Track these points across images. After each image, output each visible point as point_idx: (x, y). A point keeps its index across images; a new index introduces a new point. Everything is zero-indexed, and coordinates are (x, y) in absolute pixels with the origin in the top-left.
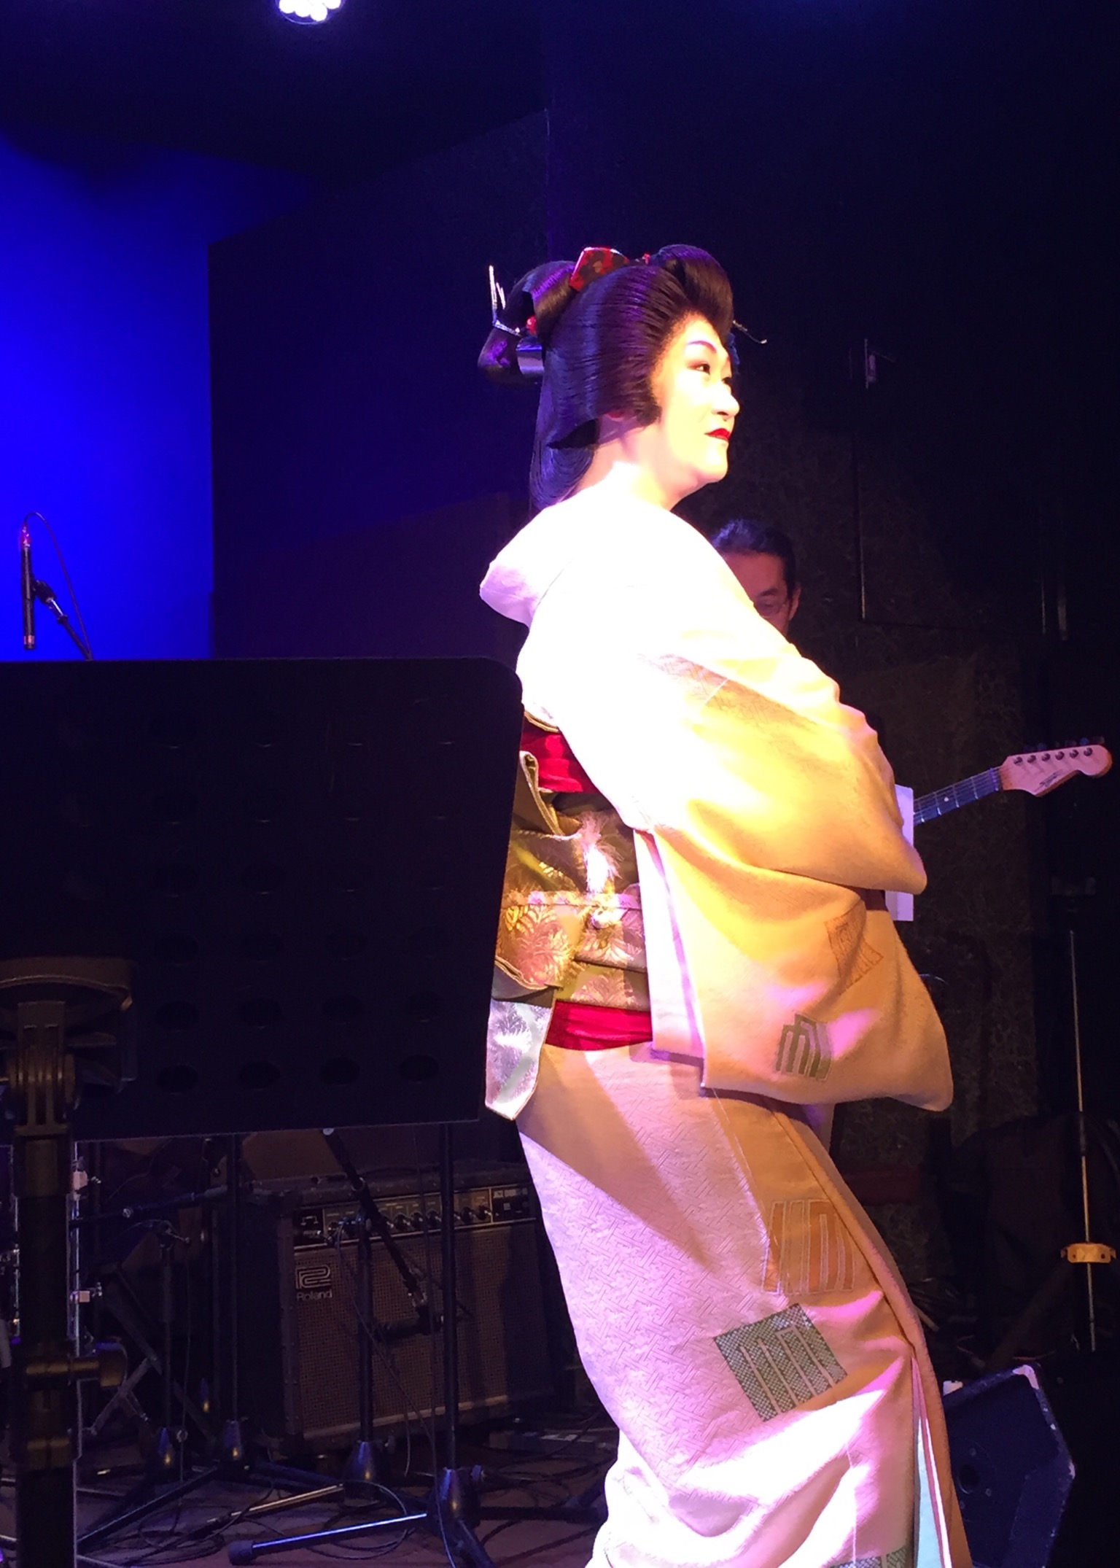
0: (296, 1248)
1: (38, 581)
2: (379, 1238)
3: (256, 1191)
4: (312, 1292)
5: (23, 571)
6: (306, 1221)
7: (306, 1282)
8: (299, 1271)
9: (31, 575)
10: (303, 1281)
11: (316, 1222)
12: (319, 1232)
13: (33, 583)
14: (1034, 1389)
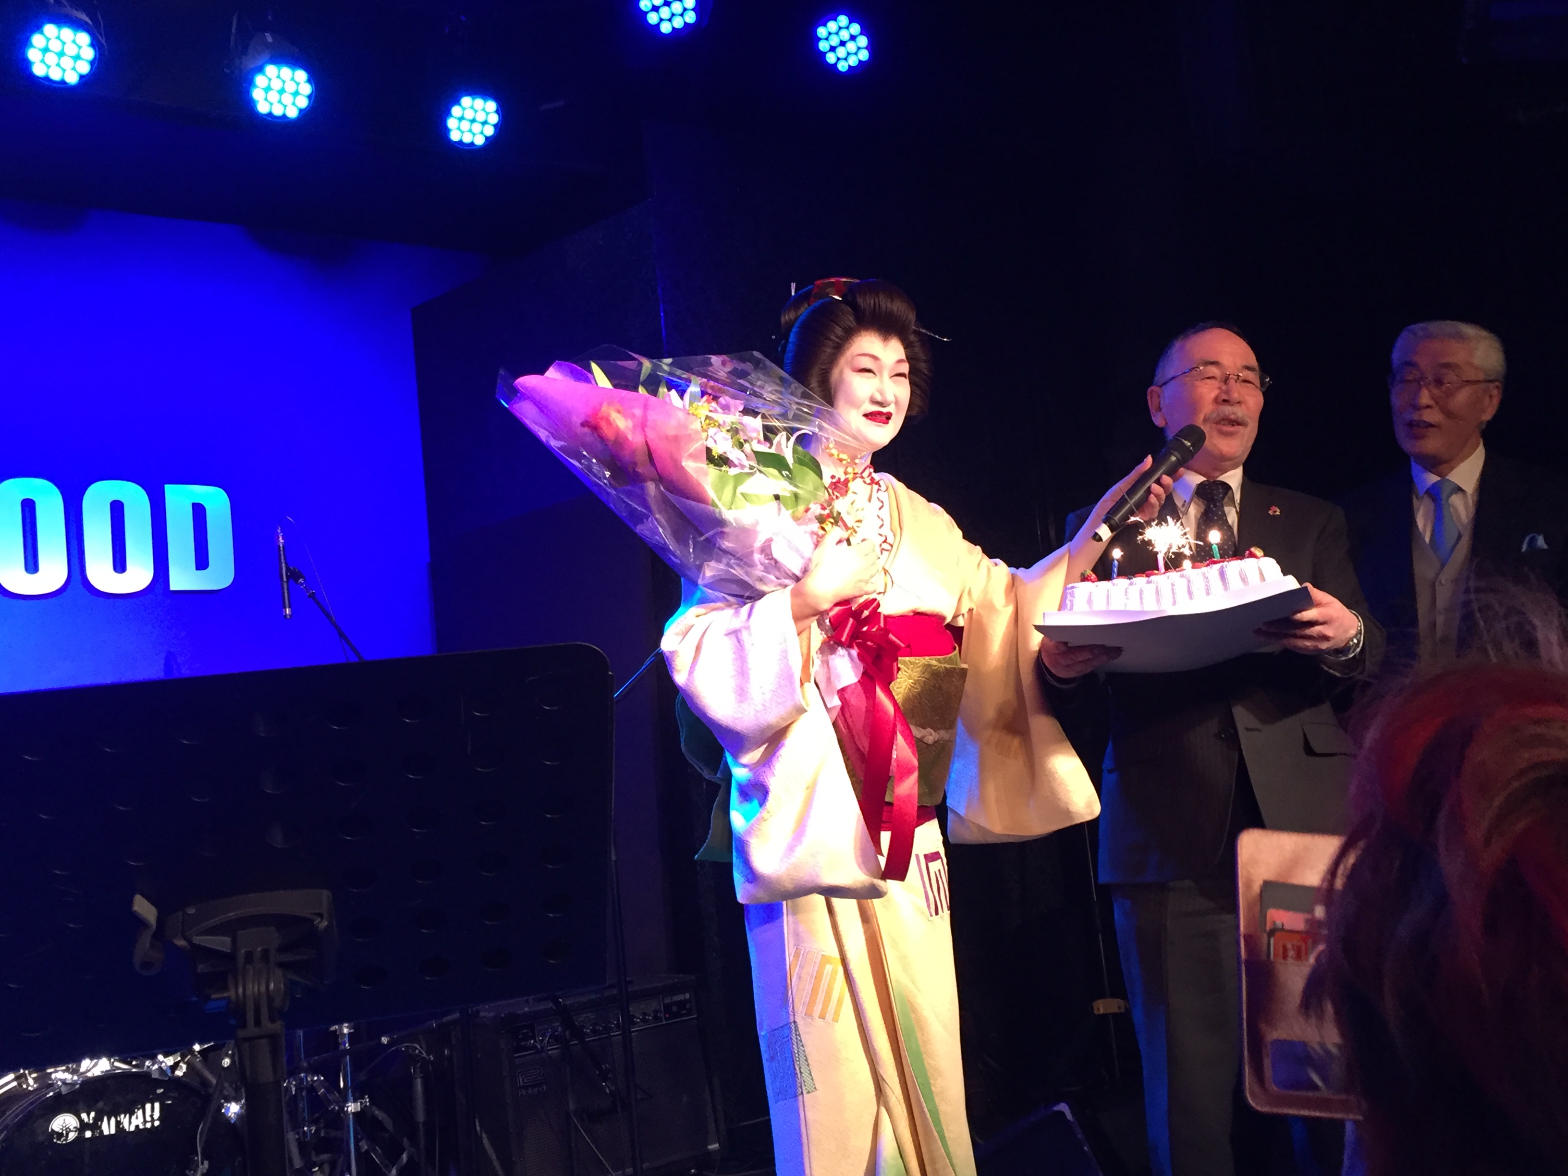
0: (515, 1055)
1: (291, 568)
2: (576, 1042)
3: (482, 1014)
4: (530, 1088)
5: (280, 560)
6: (523, 1034)
7: (525, 1081)
8: (519, 1073)
9: (286, 564)
10: (523, 1081)
11: (530, 1034)
12: (532, 1042)
13: (288, 569)
14: (1069, 1121)
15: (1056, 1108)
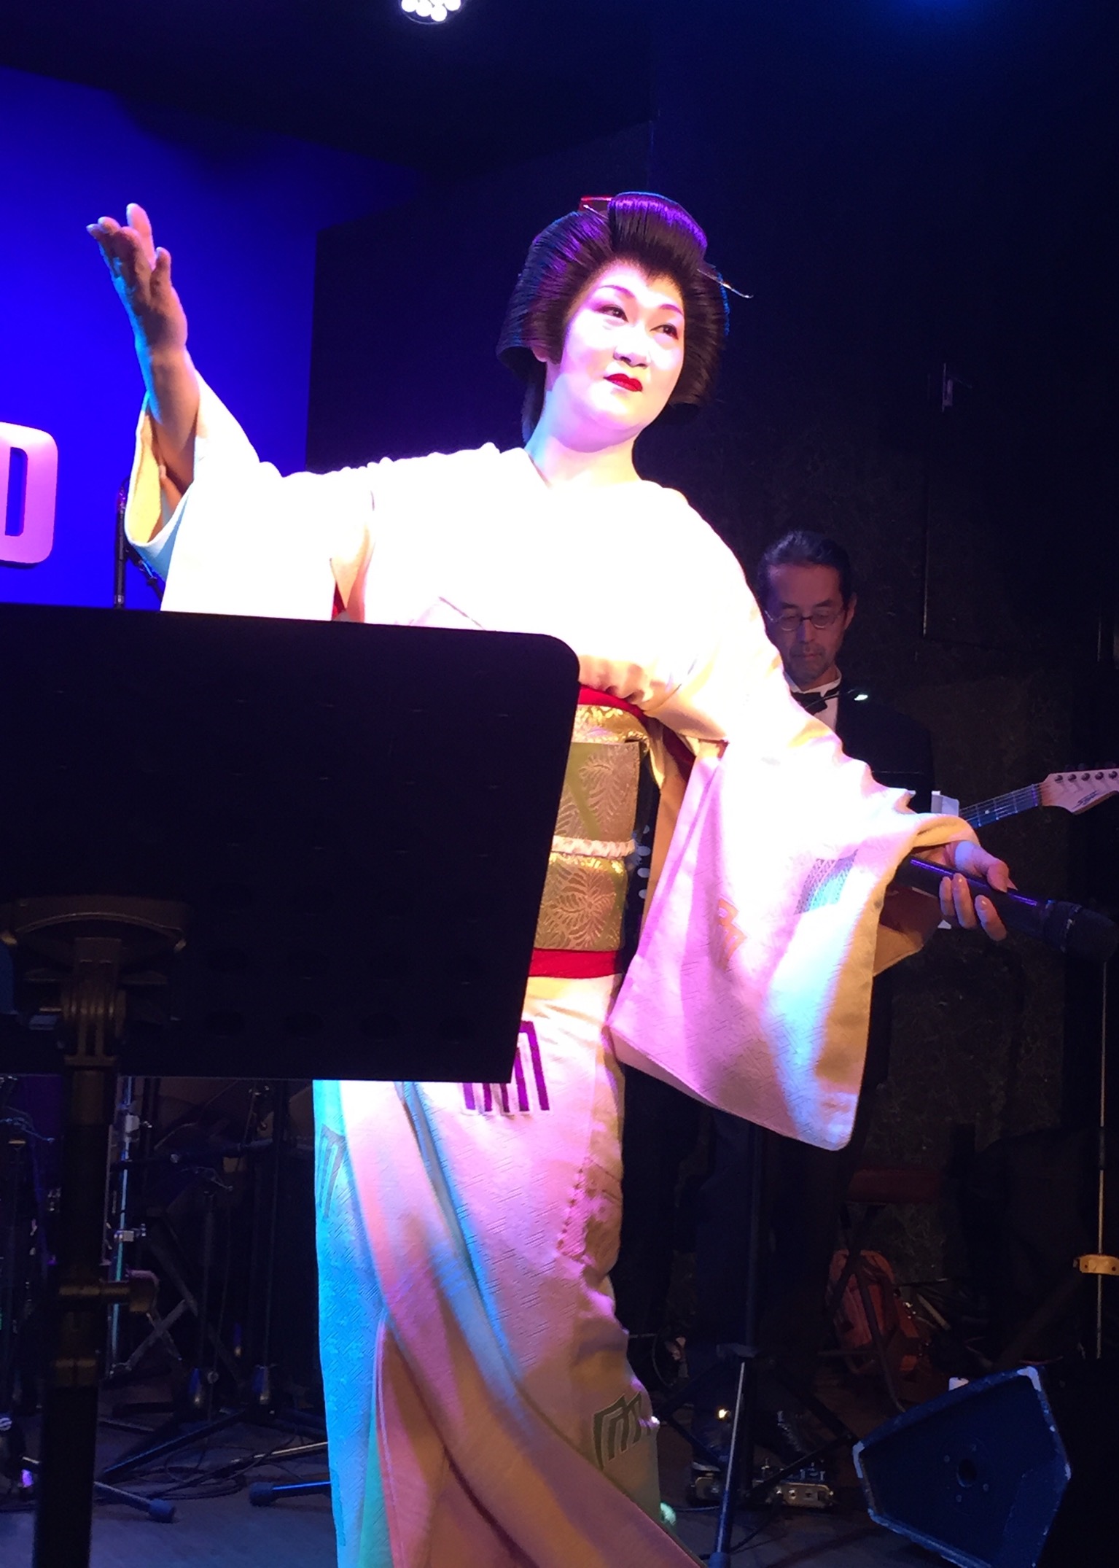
5: (118, 533)
14: (1036, 1391)
15: (1021, 1372)
